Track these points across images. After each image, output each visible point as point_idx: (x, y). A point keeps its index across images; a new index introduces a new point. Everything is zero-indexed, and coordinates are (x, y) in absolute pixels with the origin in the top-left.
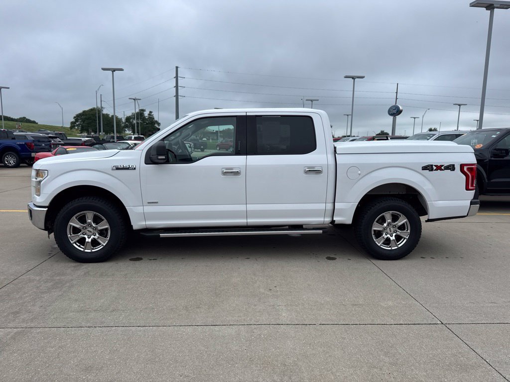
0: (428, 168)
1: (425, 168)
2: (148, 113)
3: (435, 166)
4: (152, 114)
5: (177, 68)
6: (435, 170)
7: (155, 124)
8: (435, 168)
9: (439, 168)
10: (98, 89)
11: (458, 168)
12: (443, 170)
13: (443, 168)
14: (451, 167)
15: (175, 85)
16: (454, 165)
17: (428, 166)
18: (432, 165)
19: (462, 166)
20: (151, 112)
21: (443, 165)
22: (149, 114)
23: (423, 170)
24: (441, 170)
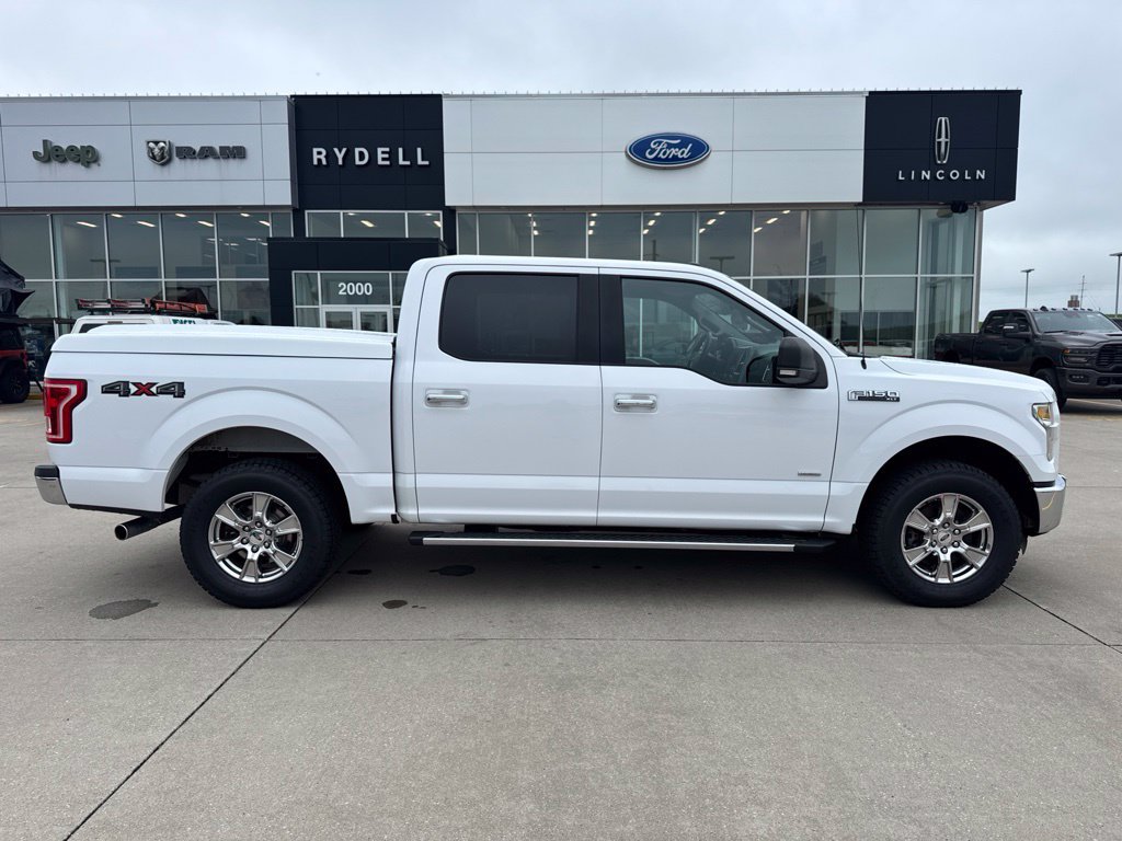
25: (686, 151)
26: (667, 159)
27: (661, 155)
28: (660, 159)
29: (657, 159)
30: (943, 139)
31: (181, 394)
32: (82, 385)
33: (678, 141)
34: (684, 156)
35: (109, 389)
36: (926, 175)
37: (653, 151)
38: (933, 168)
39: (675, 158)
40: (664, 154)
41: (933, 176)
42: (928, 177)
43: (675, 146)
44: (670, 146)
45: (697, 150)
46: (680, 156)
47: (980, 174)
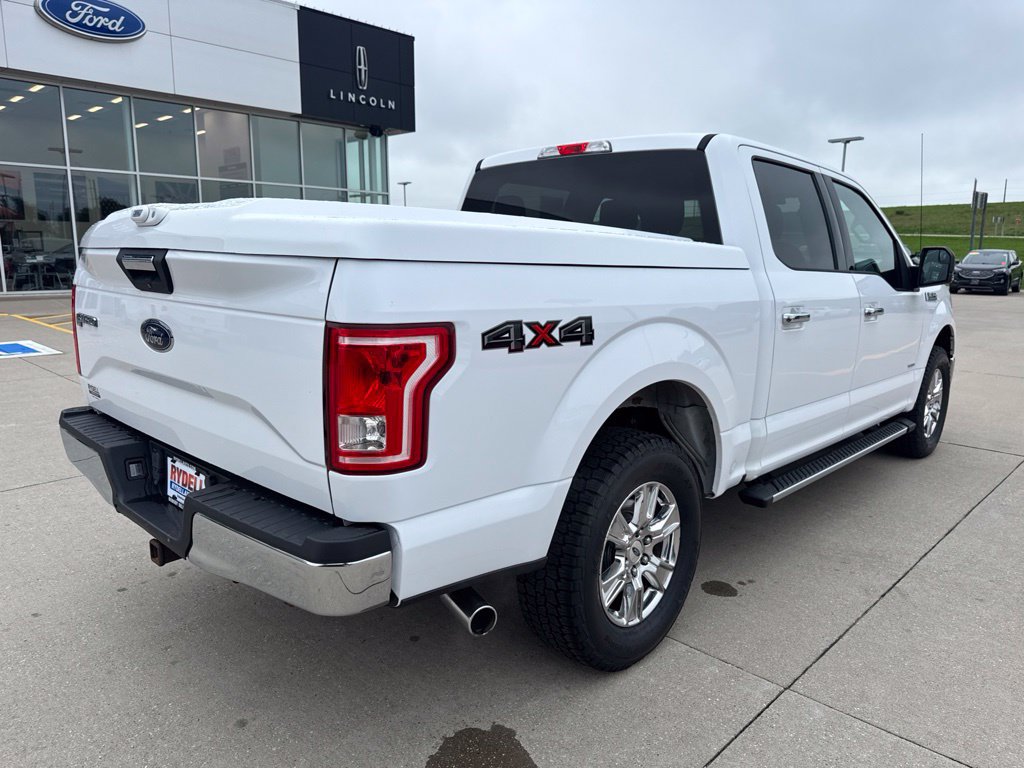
25: (118, 24)
26: (94, 28)
27: (86, 21)
28: (85, 26)
29: (80, 25)
30: (362, 67)
31: (588, 340)
32: (446, 333)
33: (107, 10)
34: (116, 28)
35: (494, 339)
36: (352, 97)
37: (74, 14)
38: (358, 92)
39: (104, 30)
40: (91, 20)
41: (357, 100)
42: (354, 99)
43: (104, 15)
44: (97, 13)
45: (133, 26)
46: (111, 29)
47: (392, 105)
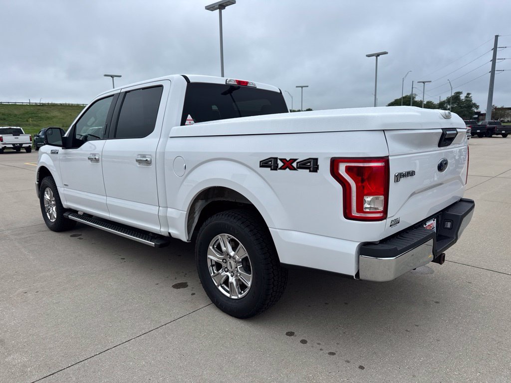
0: (270, 163)
1: (265, 164)
2: (466, 95)
3: (281, 160)
4: (470, 96)
5: (497, 37)
6: (281, 168)
7: (472, 107)
8: (280, 164)
9: (288, 164)
10: (406, 76)
11: (324, 166)
12: (294, 169)
13: (294, 165)
14: (311, 165)
15: (492, 59)
16: (316, 160)
17: (270, 159)
18: (276, 159)
19: (335, 163)
20: (468, 94)
21: (296, 160)
22: (466, 97)
23: (261, 166)
24: (290, 169)
